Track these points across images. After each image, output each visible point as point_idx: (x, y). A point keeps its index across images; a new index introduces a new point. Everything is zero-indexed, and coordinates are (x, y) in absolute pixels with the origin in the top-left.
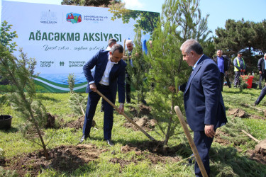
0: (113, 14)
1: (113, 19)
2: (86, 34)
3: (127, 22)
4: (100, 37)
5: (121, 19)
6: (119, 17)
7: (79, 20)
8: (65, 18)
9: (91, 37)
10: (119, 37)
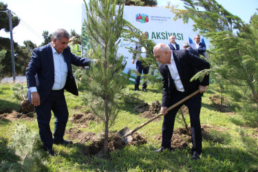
0: (175, 15)
1: (175, 19)
2: (153, 33)
3: (187, 22)
4: (165, 35)
5: (182, 19)
6: (180, 17)
7: (147, 20)
8: (135, 18)
9: (158, 36)
10: (181, 36)
